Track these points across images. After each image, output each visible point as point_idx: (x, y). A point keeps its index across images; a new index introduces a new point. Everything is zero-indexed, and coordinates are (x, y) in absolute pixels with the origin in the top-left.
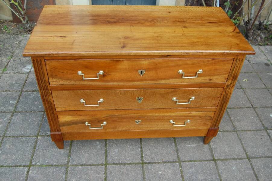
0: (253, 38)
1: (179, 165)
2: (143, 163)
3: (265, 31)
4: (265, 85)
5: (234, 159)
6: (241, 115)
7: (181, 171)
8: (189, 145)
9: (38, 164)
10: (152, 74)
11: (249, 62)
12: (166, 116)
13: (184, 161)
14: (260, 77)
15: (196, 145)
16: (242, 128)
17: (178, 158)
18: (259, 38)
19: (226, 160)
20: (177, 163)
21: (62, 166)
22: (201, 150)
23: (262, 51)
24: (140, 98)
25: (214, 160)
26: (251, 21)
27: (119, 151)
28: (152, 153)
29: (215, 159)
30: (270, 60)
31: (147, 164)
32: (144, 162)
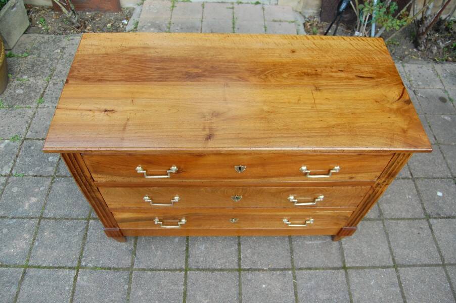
0: (425, 47)
1: (292, 275)
2: (239, 270)
3: (446, 33)
4: (435, 137)
5: (374, 267)
6: (393, 192)
7: (295, 285)
8: (310, 242)
9: (90, 265)
10: (258, 170)
11: (415, 94)
12: (278, 215)
13: (300, 269)
14: (429, 123)
15: (320, 242)
16: (393, 214)
17: (292, 262)
18: (436, 48)
19: (362, 268)
20: (290, 272)
21: (124, 269)
22: (327, 250)
23: (437, 74)
24: (236, 196)
25: (344, 268)
26: (426, 20)
27: (206, 248)
28: (253, 254)
29: (347, 266)
30: (449, 91)
31: (245, 272)
32: (242, 267)
